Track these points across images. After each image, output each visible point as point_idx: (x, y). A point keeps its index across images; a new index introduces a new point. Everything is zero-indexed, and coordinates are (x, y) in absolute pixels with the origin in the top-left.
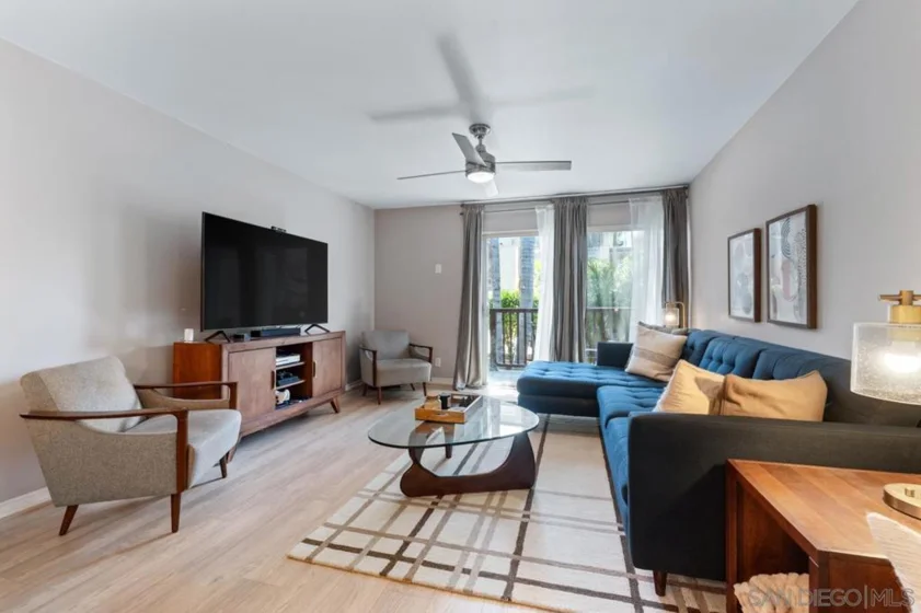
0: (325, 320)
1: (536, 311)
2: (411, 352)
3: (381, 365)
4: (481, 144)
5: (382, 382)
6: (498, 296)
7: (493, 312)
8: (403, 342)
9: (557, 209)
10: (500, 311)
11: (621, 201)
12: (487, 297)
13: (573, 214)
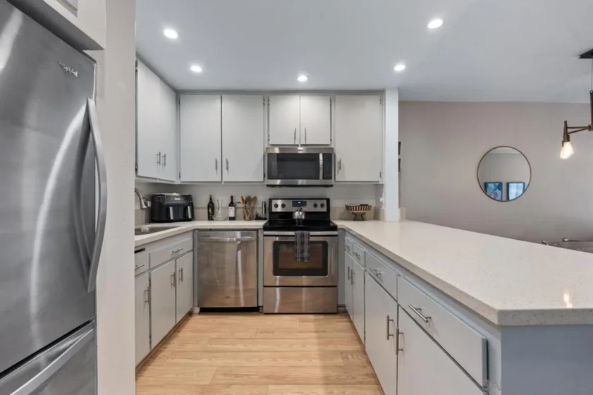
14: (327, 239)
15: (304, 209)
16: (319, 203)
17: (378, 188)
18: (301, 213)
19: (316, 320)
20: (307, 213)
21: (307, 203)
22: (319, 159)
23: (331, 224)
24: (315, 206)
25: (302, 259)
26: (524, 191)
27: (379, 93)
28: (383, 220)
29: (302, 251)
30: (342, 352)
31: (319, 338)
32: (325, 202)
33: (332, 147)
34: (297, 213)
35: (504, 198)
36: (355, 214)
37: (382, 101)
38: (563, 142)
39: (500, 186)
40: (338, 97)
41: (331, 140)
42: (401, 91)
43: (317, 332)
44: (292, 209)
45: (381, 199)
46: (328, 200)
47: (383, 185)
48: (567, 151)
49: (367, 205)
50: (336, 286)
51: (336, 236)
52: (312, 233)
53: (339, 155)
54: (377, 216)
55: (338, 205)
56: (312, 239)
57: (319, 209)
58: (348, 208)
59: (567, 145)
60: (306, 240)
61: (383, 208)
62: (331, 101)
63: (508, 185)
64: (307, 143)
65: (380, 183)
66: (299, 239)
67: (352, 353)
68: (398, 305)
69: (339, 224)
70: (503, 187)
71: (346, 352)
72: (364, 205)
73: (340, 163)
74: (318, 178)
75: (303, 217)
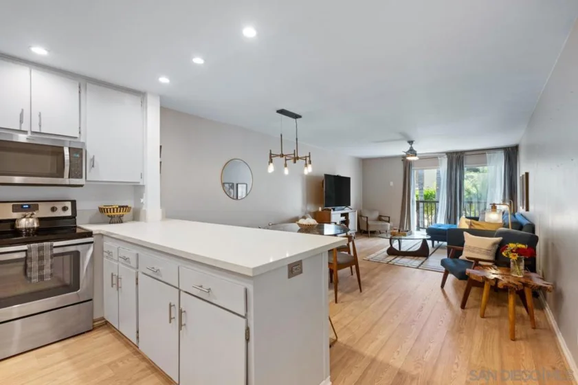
0: (349, 205)
1: (438, 202)
2: (380, 219)
3: (369, 223)
4: (411, 147)
5: (371, 229)
6: (422, 193)
7: (418, 203)
8: (376, 215)
9: (448, 157)
10: (421, 202)
11: (482, 154)
12: (415, 194)
13: (457, 160)
14: (79, 248)
15: (38, 214)
16: (59, 206)
17: (137, 189)
18: (31, 220)
19: (64, 347)
20: (40, 220)
21: (40, 207)
22: (63, 153)
23: (78, 231)
24: (53, 209)
25: (41, 278)
26: (247, 195)
27: (140, 94)
28: (145, 220)
29: (41, 268)
30: (109, 365)
31: (74, 363)
32: (69, 205)
33: (82, 140)
34: (24, 220)
35: (235, 197)
36: (111, 217)
37: (143, 103)
38: (269, 163)
39: (232, 186)
40: (89, 86)
41: (80, 133)
42: (163, 99)
43: (69, 359)
44: (15, 215)
45: (142, 200)
46: (74, 203)
47: (144, 186)
48: (271, 168)
49: (127, 207)
50: (91, 300)
51: (92, 242)
52: (56, 244)
53: (91, 150)
54: (136, 216)
55: (87, 207)
56: (56, 251)
57: (60, 213)
58: (102, 210)
59: (271, 164)
60: (47, 253)
61: (144, 208)
62: (80, 87)
63: (237, 185)
64: (42, 131)
65: (141, 184)
66: (34, 254)
67: (121, 360)
68: (180, 290)
69: (94, 228)
70: (234, 186)
71: (114, 362)
72: (123, 207)
73: (93, 160)
74: (62, 176)
75: (36, 225)
